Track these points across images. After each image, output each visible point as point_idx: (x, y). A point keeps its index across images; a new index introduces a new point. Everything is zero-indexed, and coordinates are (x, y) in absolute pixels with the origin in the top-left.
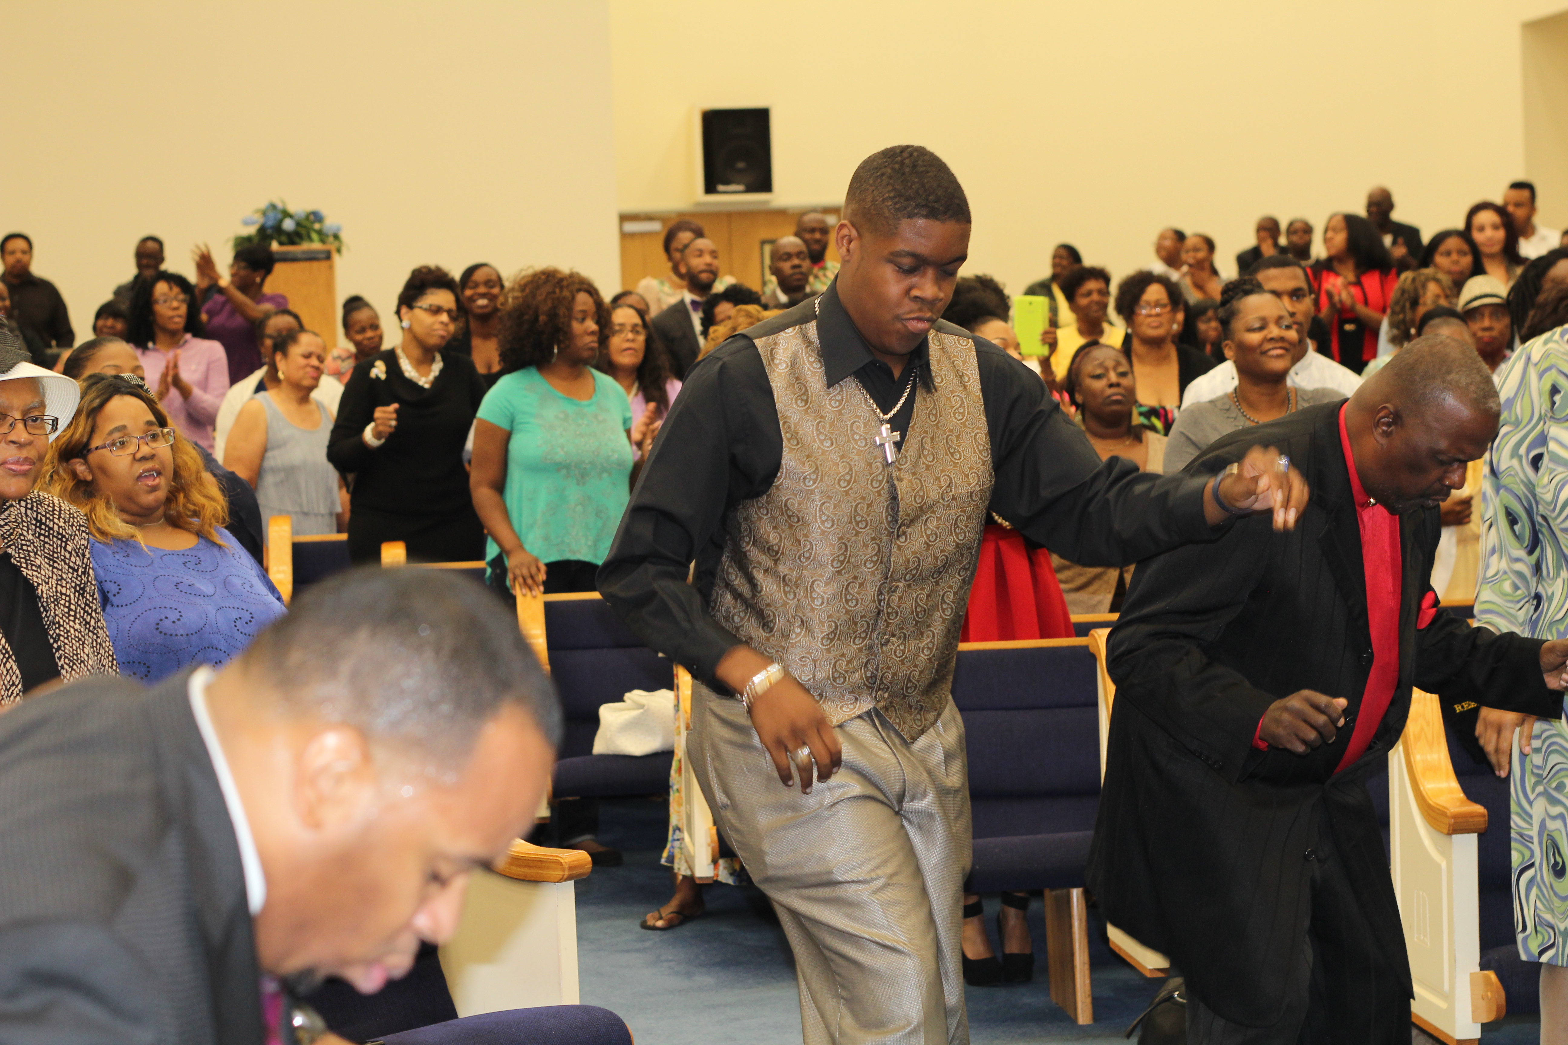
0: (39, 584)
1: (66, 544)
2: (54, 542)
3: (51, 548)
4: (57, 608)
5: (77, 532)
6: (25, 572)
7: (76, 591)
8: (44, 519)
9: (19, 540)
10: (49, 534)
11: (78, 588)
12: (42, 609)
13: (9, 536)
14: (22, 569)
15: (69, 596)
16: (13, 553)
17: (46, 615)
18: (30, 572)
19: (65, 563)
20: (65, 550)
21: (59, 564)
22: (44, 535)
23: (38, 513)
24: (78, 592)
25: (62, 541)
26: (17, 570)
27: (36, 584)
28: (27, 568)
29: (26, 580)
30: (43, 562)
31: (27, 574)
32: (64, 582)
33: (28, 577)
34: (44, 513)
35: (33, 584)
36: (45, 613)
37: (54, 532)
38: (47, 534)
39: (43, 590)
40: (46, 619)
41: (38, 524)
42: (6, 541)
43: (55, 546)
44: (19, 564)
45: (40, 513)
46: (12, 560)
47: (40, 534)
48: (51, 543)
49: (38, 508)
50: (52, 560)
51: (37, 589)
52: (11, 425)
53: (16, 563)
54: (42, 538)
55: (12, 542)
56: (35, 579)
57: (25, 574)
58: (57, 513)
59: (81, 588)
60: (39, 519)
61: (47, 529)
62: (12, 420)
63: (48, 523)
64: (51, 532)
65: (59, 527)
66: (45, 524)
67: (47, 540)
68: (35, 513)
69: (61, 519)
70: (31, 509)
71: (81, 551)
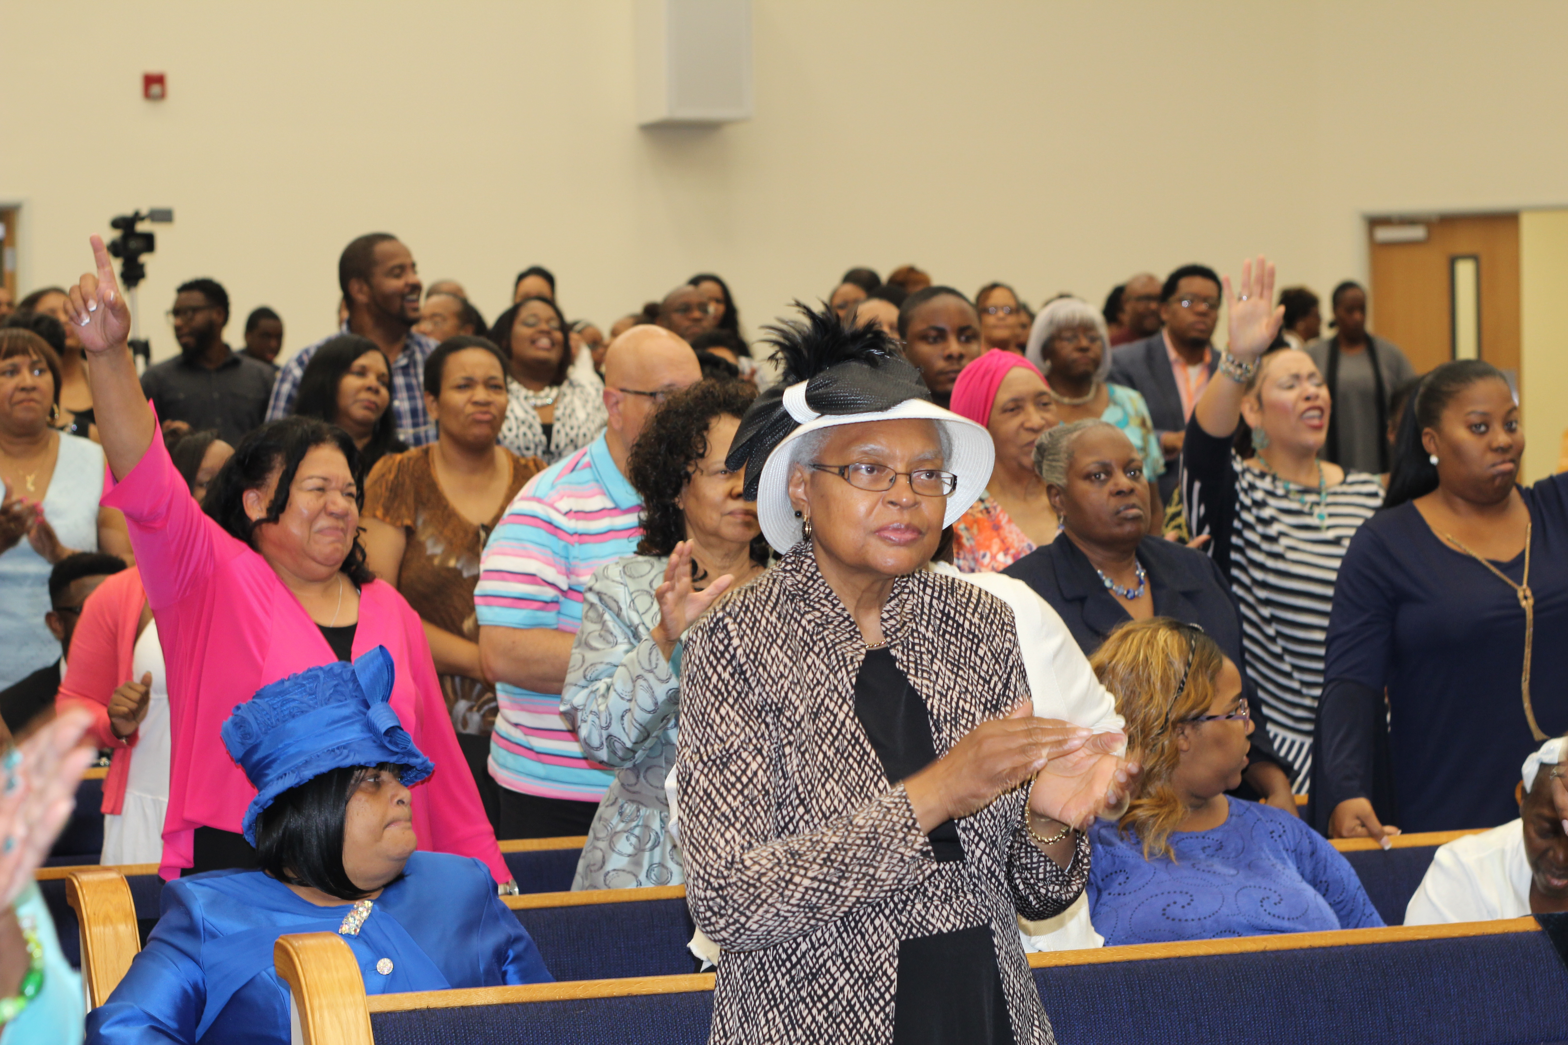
0: (928, 697)
1: (978, 646)
2: (961, 643)
3: (958, 651)
4: (953, 729)
5: (998, 632)
6: (912, 679)
7: (985, 707)
8: (952, 612)
9: (910, 638)
10: (957, 632)
11: (989, 706)
12: (933, 729)
13: (895, 633)
14: (909, 677)
15: (974, 715)
16: (899, 655)
17: (938, 737)
18: (919, 681)
19: (975, 671)
20: (976, 654)
21: (965, 672)
22: (951, 634)
23: (945, 603)
24: (990, 710)
25: (973, 643)
26: (902, 677)
27: (924, 697)
28: (916, 675)
29: (912, 690)
30: (943, 669)
31: (914, 682)
32: (969, 696)
33: (916, 687)
34: (954, 605)
35: (921, 697)
36: (937, 734)
37: (963, 629)
38: (954, 632)
39: (934, 704)
40: (938, 742)
41: (944, 619)
42: (889, 639)
43: (963, 648)
44: (905, 670)
45: (950, 605)
46: (897, 664)
47: (945, 631)
48: (959, 644)
49: (946, 597)
50: (956, 667)
51: (926, 703)
52: (891, 480)
53: (901, 668)
54: (947, 636)
55: (898, 641)
56: (925, 690)
57: (912, 683)
58: (973, 606)
59: (992, 705)
60: (946, 611)
61: (955, 625)
62: (892, 475)
63: (957, 618)
64: (961, 630)
65: (971, 623)
66: (953, 619)
67: (953, 639)
68: (942, 604)
69: (976, 615)
70: (939, 598)
71: (1002, 656)
